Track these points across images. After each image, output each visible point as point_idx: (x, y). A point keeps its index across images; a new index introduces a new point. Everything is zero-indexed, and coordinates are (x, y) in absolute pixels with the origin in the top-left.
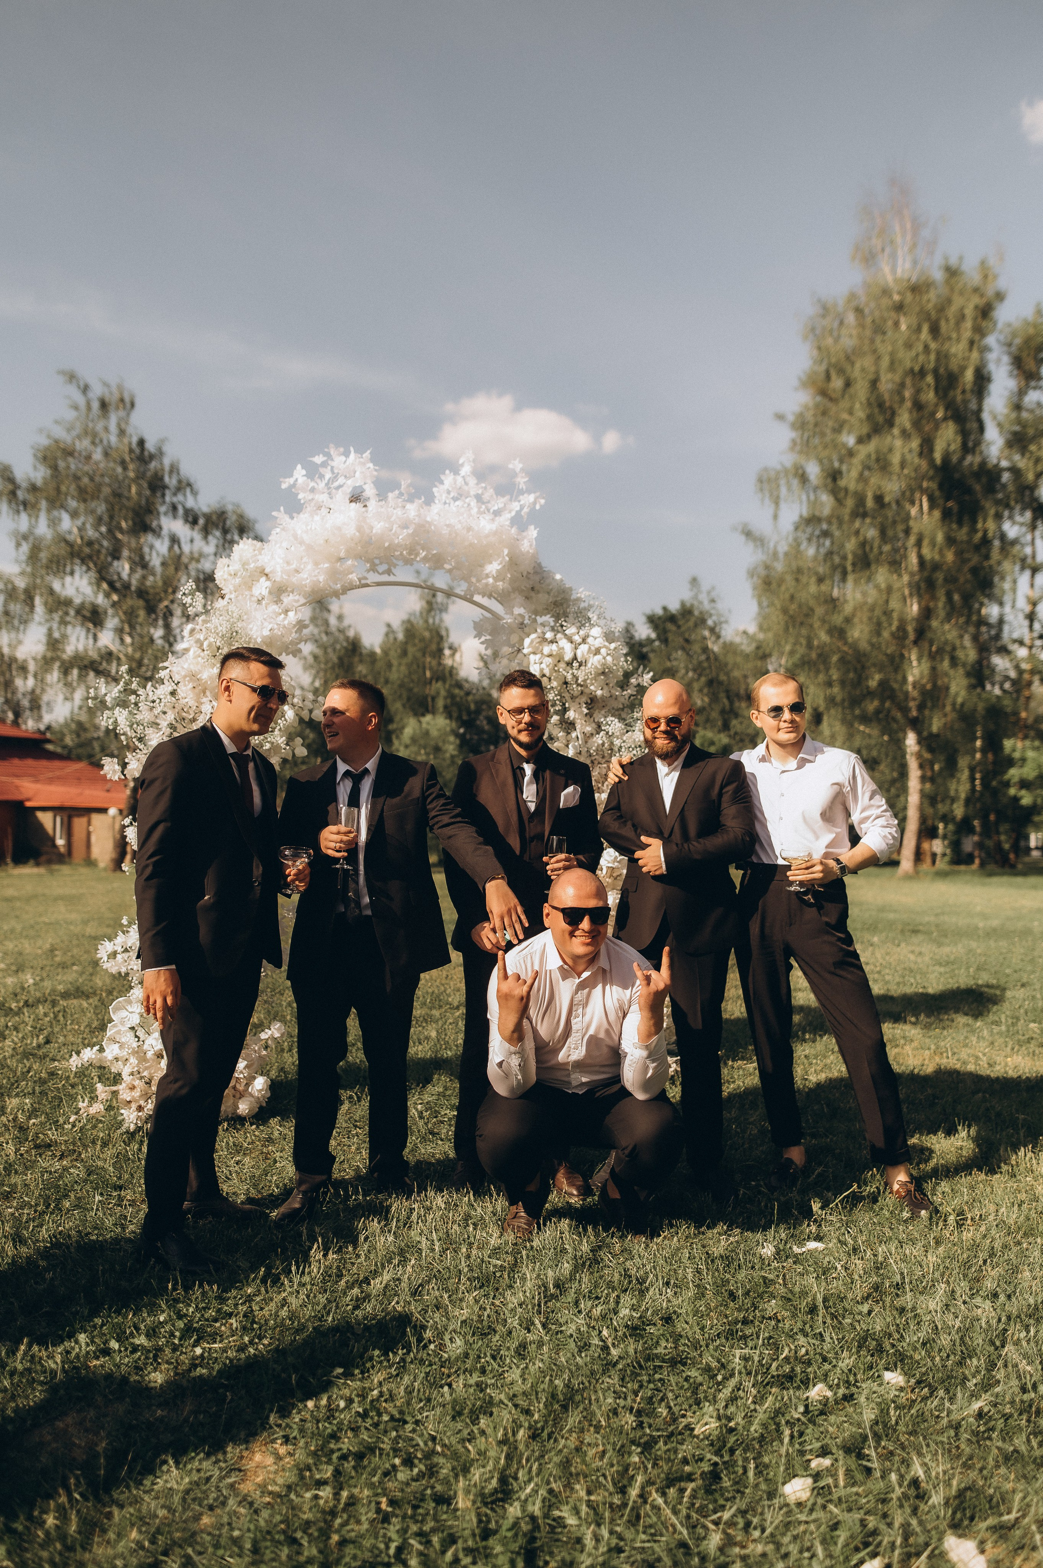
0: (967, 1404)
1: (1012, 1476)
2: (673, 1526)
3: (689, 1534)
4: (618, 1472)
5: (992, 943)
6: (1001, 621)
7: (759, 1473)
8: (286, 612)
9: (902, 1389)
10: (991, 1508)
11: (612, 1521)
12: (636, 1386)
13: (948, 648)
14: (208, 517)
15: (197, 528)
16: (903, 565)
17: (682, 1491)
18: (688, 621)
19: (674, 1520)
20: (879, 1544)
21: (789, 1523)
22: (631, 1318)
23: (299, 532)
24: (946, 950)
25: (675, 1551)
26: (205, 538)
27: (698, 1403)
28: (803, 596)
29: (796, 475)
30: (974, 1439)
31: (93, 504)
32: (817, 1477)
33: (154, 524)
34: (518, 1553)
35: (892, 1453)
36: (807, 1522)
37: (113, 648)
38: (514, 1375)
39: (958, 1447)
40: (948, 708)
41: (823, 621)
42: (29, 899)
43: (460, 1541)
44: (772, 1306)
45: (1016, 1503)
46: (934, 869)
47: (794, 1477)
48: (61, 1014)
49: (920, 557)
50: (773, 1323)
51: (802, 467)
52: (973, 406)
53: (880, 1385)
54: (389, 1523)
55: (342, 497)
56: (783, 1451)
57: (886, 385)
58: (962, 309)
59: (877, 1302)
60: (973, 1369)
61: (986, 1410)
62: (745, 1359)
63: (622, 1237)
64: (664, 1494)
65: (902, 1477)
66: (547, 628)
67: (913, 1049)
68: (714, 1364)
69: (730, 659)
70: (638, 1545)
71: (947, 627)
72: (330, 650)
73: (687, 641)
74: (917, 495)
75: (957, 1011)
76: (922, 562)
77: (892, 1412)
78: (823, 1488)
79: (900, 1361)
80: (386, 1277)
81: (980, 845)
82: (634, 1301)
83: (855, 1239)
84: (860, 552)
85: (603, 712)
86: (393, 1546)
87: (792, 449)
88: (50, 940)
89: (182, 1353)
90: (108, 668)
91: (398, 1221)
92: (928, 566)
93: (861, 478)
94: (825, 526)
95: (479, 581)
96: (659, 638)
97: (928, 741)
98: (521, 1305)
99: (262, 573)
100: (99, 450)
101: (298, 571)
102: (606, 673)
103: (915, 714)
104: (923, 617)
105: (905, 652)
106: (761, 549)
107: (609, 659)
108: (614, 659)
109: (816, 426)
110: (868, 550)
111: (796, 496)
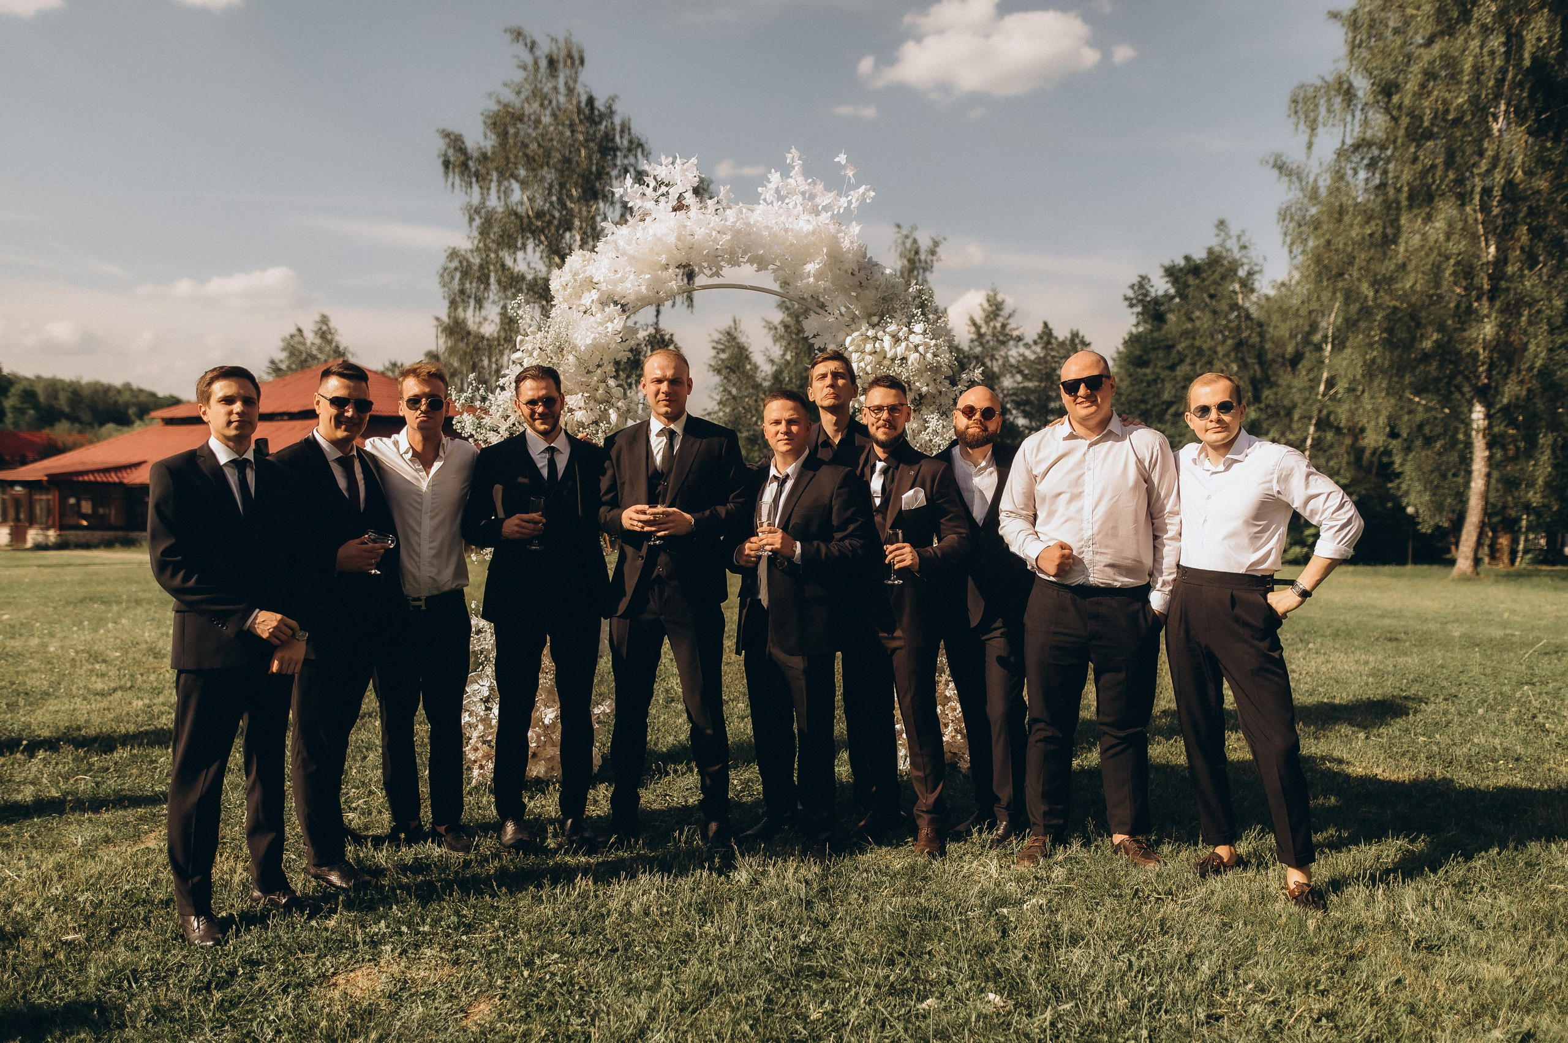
8: (609, 321)
18: (1214, 272)
28: (1343, 241)
29: (1339, 90)
31: (542, 173)
33: (607, 189)
40: (1525, 373)
41: (1368, 270)
51: (1348, 81)
53: (983, 1003)
55: (665, 206)
69: (1265, 317)
73: (1213, 297)
84: (1418, 183)
94: (1376, 152)
95: (801, 280)
96: (1179, 293)
99: (592, 284)
100: (548, 112)
101: (622, 280)
102: (931, 369)
103: (1486, 381)
104: (1501, 260)
105: (1476, 304)
106: (1297, 184)
107: (929, 356)
108: (935, 355)
109: (1371, 27)
110: (1430, 180)
111: (1337, 117)
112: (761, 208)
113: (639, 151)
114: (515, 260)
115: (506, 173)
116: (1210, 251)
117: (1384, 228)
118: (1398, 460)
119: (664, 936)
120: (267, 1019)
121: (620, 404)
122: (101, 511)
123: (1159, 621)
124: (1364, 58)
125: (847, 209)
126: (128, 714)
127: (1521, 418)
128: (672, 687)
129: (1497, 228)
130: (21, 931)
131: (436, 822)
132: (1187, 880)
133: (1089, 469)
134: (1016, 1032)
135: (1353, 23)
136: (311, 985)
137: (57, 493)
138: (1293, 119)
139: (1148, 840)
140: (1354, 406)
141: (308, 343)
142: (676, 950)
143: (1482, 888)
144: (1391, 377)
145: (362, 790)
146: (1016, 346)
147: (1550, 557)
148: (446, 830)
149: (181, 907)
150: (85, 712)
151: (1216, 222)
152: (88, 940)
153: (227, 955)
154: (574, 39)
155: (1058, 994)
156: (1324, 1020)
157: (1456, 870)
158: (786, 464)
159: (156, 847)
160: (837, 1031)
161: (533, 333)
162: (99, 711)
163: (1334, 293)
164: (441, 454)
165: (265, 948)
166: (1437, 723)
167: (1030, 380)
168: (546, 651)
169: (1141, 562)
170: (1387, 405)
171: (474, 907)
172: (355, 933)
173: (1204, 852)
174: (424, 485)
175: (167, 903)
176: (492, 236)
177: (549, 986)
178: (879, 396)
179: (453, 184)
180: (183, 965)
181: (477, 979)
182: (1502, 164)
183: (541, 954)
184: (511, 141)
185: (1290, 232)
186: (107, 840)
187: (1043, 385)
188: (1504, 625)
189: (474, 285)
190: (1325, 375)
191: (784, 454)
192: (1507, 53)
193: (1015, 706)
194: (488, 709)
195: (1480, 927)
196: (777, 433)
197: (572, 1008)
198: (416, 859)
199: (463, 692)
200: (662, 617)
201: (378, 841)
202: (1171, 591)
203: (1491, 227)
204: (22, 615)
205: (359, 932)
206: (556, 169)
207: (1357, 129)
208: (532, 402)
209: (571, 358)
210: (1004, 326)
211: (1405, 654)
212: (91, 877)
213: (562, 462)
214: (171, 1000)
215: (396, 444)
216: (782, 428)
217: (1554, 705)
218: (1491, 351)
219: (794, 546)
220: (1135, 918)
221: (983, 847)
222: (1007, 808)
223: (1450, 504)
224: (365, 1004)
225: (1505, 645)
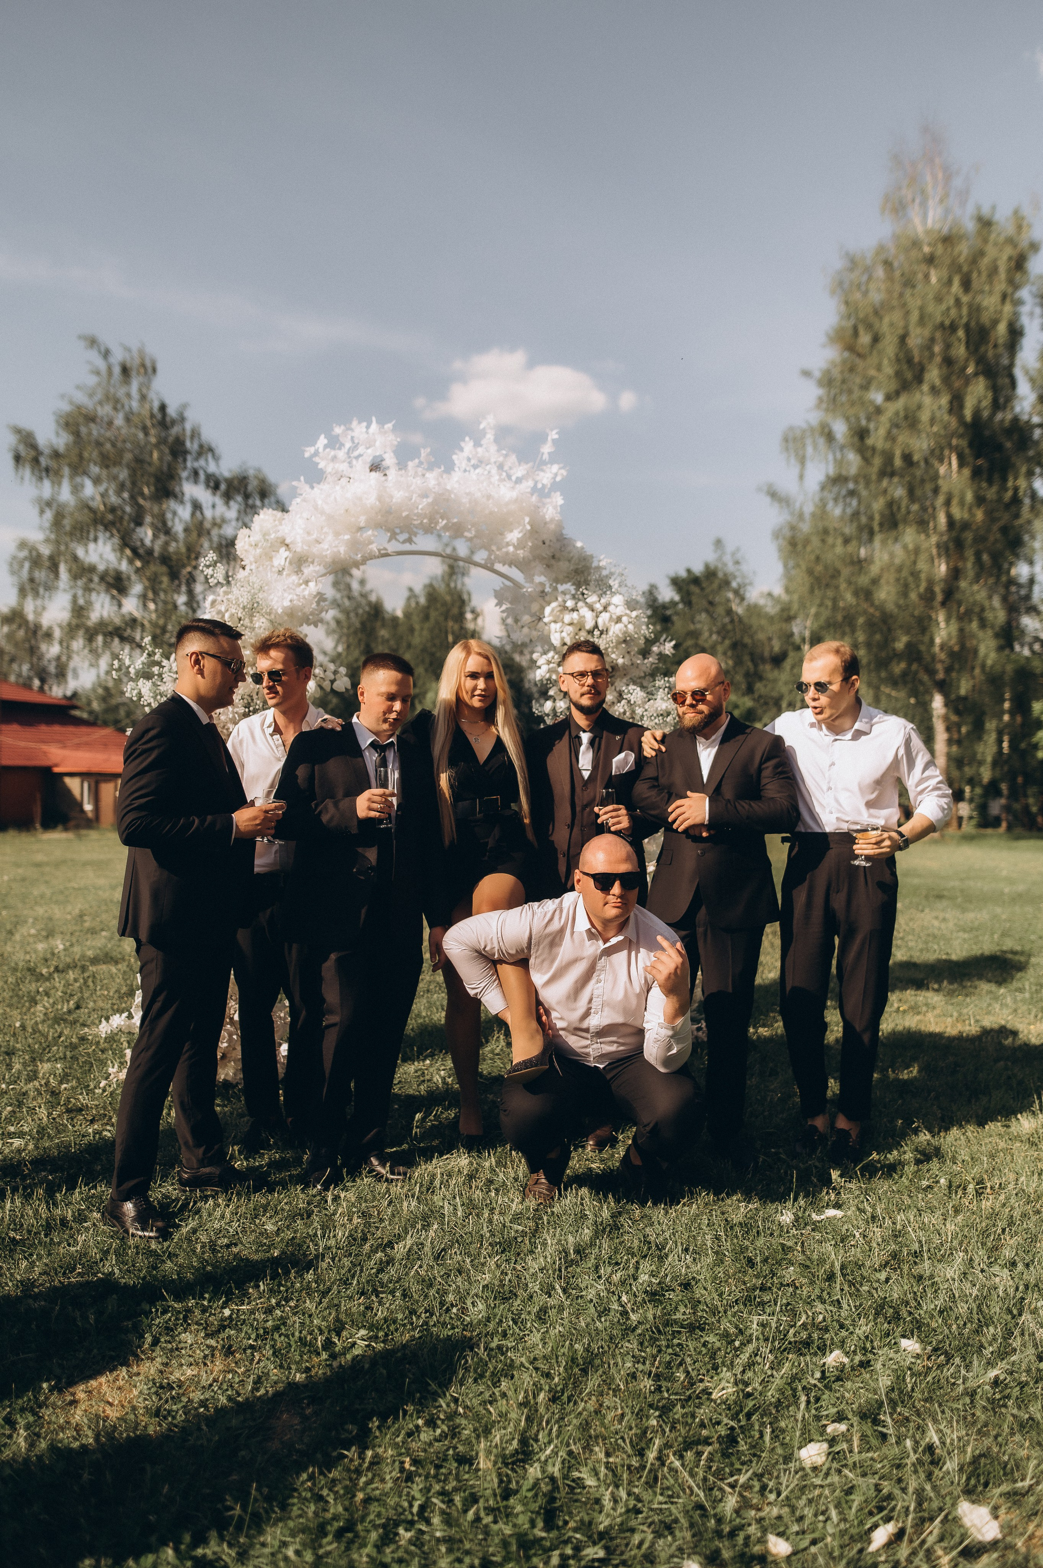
0: (983, 1372)
1: (1027, 1444)
2: (690, 1488)
3: (706, 1496)
4: (636, 1435)
5: (1017, 909)
6: (1032, 581)
7: (775, 1437)
8: (306, 582)
9: (918, 1356)
10: (1005, 1474)
11: (630, 1482)
12: (655, 1351)
13: (977, 609)
14: (230, 482)
15: (218, 493)
16: (931, 525)
17: (699, 1454)
18: (712, 583)
19: (691, 1482)
20: (893, 1509)
21: (805, 1486)
22: (650, 1284)
23: (320, 502)
24: (971, 916)
25: (691, 1513)
26: (227, 503)
27: (715, 1368)
28: (829, 557)
29: (822, 433)
30: (989, 1407)
31: (115, 470)
32: (832, 1441)
33: (177, 489)
34: (538, 1513)
35: (907, 1419)
36: (822, 1486)
37: (137, 614)
38: (535, 1338)
39: (973, 1415)
40: (977, 671)
41: (850, 583)
42: (57, 865)
43: (481, 1501)
44: (790, 1273)
45: (1030, 1471)
46: (959, 833)
47: (810, 1441)
48: (90, 980)
49: (949, 516)
50: (791, 1289)
51: (828, 425)
52: (1005, 361)
53: (897, 1352)
54: (413, 1482)
55: (361, 467)
56: (799, 1417)
57: (915, 341)
58: (995, 261)
59: (895, 1270)
60: (990, 1338)
61: (1002, 1378)
62: (763, 1325)
63: (643, 1204)
64: (681, 1457)
65: (917, 1443)
66: (568, 597)
67: (936, 1017)
68: (732, 1330)
69: (755, 622)
70: (656, 1506)
71: (976, 587)
72: (352, 615)
73: (711, 603)
74: (946, 452)
75: (980, 977)
76: (951, 522)
77: (908, 1380)
78: (838, 1453)
79: (917, 1328)
80: (409, 1242)
81: (1007, 809)
82: (654, 1267)
83: (874, 1207)
84: (887, 512)
85: (624, 680)
86: (416, 1504)
87: (818, 406)
88: (79, 906)
89: (211, 1314)
90: (133, 634)
91: (421, 1186)
92: (958, 525)
93: (890, 437)
94: (851, 486)
95: (499, 549)
96: (682, 600)
97: (955, 704)
98: (541, 1270)
99: (283, 544)
100: (121, 415)
101: (318, 541)
102: (628, 642)
103: (944, 676)
104: (952, 578)
105: (932, 613)
106: (786, 509)
107: (630, 627)
108: (635, 627)
109: (843, 383)
110: (897, 510)
111: (821, 454)
112: (456, 476)
113: (209, 454)
114: (87, 552)
115: (78, 468)
116: (707, 566)
129: (947, 550)
135: (825, 381)
138: (785, 455)
144: (870, 671)
154: (147, 351)
176: (64, 528)
178: (581, 661)
179: (24, 478)
184: (84, 439)
189: (44, 574)
192: (952, 409)
203: (942, 549)
206: (129, 469)
207: (836, 465)
209: (264, 622)
218: (947, 653)
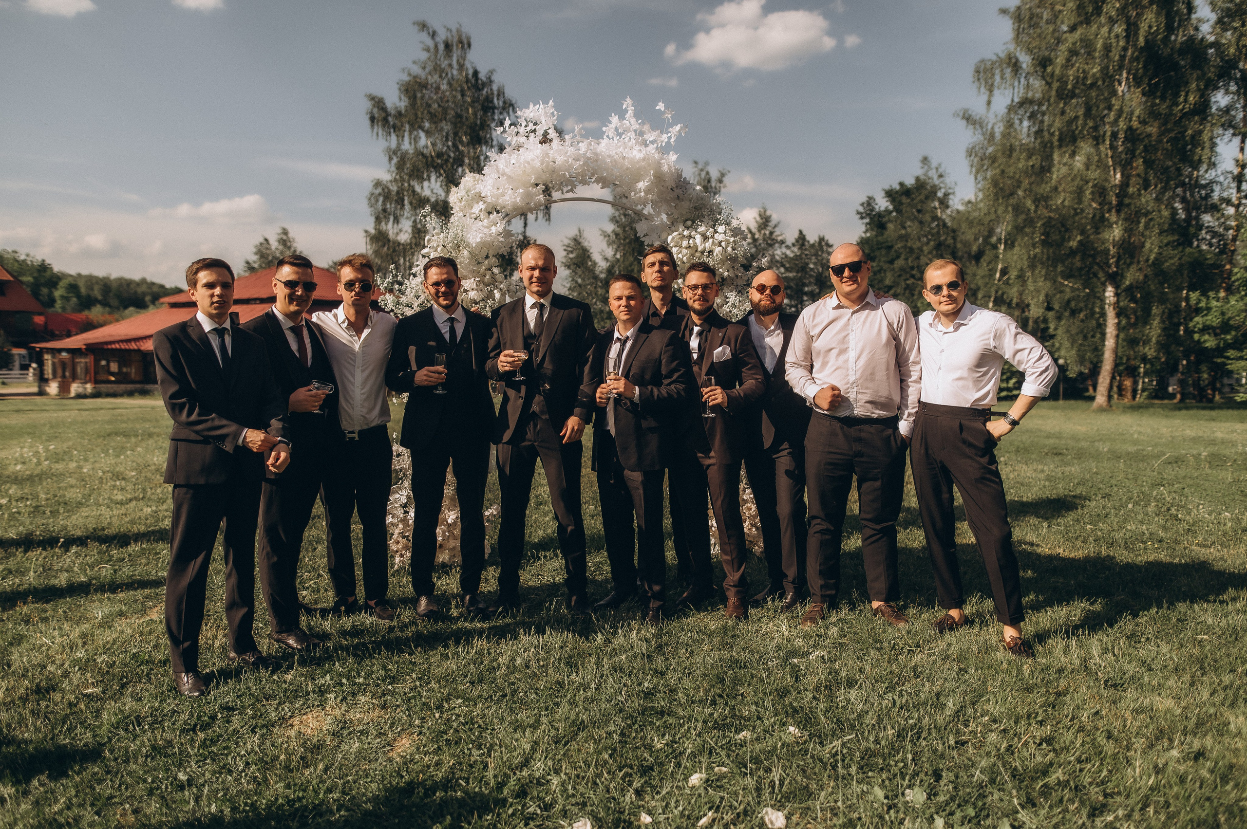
6: (1212, 183)
8: (494, 224)
9: (797, 737)
18: (920, 194)
28: (1013, 170)
29: (1009, 63)
31: (441, 125)
33: (487, 137)
40: (1142, 263)
41: (1031, 192)
51: (1015, 57)
55: (534, 140)
69: (957, 225)
73: (920, 211)
74: (1124, 75)
81: (1182, 383)
84: (1066, 130)
85: (728, 288)
93: (1067, 64)
94: (1035, 107)
96: (895, 209)
99: (480, 197)
100: (445, 82)
101: (503, 195)
102: (730, 260)
103: (1115, 269)
104: (1125, 184)
105: (1107, 215)
106: (980, 131)
107: (729, 249)
108: (734, 249)
109: (1031, 18)
110: (1074, 127)
111: (1008, 83)
112: (604, 142)
113: (511, 109)
114: (422, 187)
115: (415, 125)
116: (918, 179)
117: (1042, 161)
118: (1052, 326)
119: (541, 684)
120: (239, 754)
121: (502, 286)
122: (125, 370)
123: (905, 443)
124: (1026, 41)
125: (668, 143)
126: (140, 518)
127: (1139, 296)
128: (540, 494)
129: (1122, 161)
130: (53, 686)
131: (368, 597)
132: (930, 635)
133: (852, 331)
134: (812, 757)
135: (1018, 16)
136: (273, 726)
137: (92, 357)
138: (977, 84)
139: (898, 605)
140: (1021, 288)
141: (273, 248)
142: (550, 695)
143: (1148, 639)
144: (1048, 266)
145: (313, 574)
146: (780, 248)
147: (1160, 395)
148: (375, 603)
149: (175, 666)
150: (108, 516)
151: (921, 158)
152: (104, 692)
153: (209, 703)
154: (463, 30)
155: (841, 726)
156: (1044, 745)
157: (1126, 624)
158: (627, 329)
159: (158, 619)
160: (676, 758)
161: (438, 234)
162: (118, 516)
163: (1007, 207)
164: (369, 323)
165: (238, 697)
166: (1099, 515)
167: (791, 272)
168: (450, 469)
169: (891, 399)
170: (1044, 286)
171: (397, 663)
172: (307, 685)
173: (940, 614)
174: (357, 347)
175: (164, 663)
176: (406, 171)
177: (455, 724)
178: (694, 278)
179: (377, 134)
180: (175, 711)
181: (400, 720)
182: (1125, 115)
183: (448, 700)
184: (419, 102)
185: (975, 164)
186: (121, 614)
187: (800, 275)
188: (1135, 442)
189: (393, 205)
190: (1000, 266)
191: (625, 322)
192: (1127, 37)
193: (798, 507)
194: (406, 512)
195: (1150, 669)
196: (620, 306)
197: (472, 742)
198: (353, 626)
199: (388, 500)
200: (536, 444)
201: (324, 613)
202: (914, 421)
203: (1118, 160)
204: (65, 445)
205: (310, 684)
206: (452, 123)
207: (1022, 91)
208: (436, 284)
209: (466, 252)
210: (771, 233)
211: (1069, 465)
212: (107, 642)
213: (460, 329)
214: (165, 740)
215: (335, 316)
216: (623, 302)
217: (1181, 501)
218: (1118, 248)
219: (633, 389)
220: (894, 666)
221: (776, 611)
222: (793, 583)
223: (1089, 358)
224: (315, 740)
225: (1139, 457)
